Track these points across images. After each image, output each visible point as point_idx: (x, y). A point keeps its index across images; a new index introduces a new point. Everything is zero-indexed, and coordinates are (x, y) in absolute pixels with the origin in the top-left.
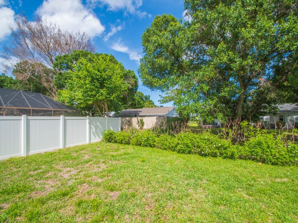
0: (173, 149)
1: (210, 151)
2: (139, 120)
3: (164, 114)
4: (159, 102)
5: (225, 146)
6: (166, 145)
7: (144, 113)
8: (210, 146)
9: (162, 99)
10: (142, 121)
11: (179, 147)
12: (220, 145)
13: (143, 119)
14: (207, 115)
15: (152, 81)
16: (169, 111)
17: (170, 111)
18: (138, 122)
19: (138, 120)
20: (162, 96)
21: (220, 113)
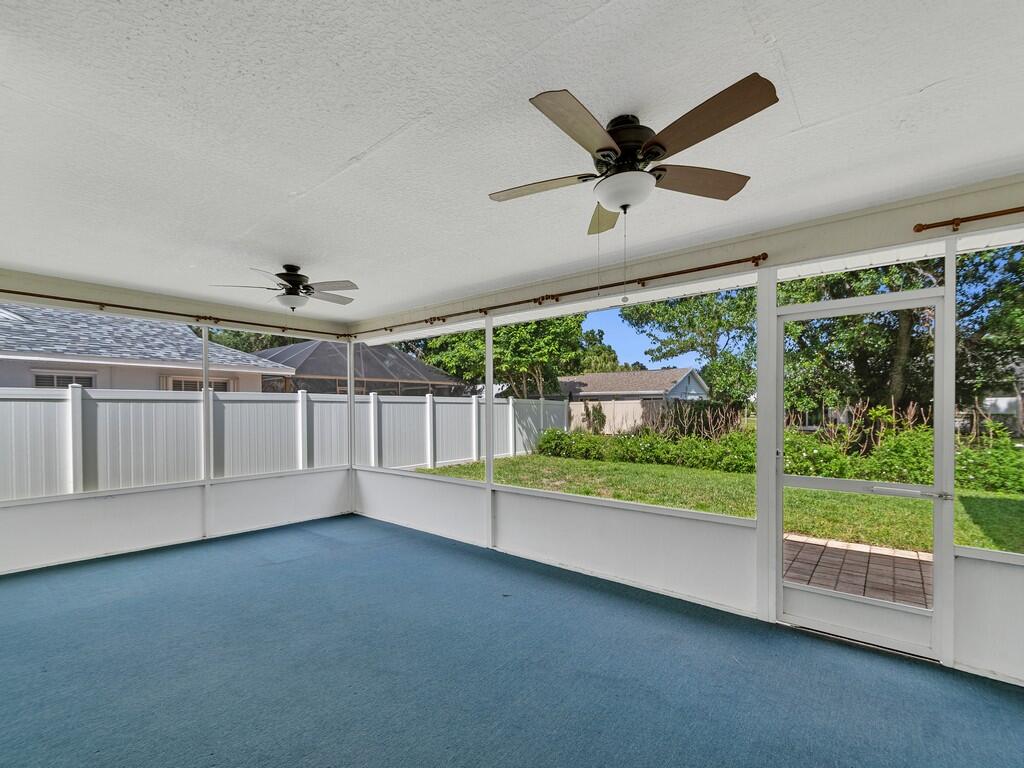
0: (713, 464)
1: (794, 465)
2: (591, 409)
3: (662, 392)
4: (649, 357)
5: (826, 456)
6: (697, 458)
7: (595, 389)
8: (795, 455)
9: (655, 347)
10: (598, 411)
11: (726, 460)
12: (815, 451)
13: (601, 407)
14: (799, 395)
15: (651, 311)
16: (675, 382)
17: (679, 381)
18: (588, 415)
19: (587, 409)
20: (656, 338)
21: (831, 390)
